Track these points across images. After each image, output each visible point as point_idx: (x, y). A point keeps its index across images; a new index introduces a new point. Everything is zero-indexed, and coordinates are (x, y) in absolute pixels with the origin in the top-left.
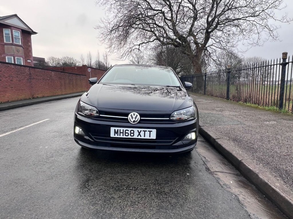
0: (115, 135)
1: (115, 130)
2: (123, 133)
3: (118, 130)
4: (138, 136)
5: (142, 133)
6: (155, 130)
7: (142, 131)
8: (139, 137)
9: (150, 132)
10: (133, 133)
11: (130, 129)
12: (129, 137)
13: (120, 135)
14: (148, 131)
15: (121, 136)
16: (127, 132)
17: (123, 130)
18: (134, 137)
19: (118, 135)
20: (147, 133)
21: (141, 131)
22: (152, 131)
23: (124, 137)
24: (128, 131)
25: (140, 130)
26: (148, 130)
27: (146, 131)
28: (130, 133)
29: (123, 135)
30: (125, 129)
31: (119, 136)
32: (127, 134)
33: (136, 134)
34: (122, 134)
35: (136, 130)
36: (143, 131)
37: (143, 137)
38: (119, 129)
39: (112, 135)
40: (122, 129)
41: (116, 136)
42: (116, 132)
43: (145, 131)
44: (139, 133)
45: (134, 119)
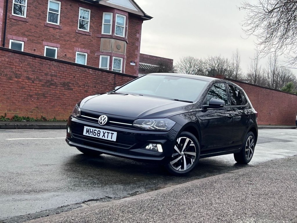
0: (86, 134)
1: (87, 129)
2: (92, 132)
3: (89, 129)
4: (103, 137)
5: (106, 135)
6: (116, 133)
7: (106, 132)
8: (103, 138)
9: (112, 134)
10: (99, 134)
11: (97, 130)
12: (96, 136)
13: (90, 134)
14: (111, 133)
15: (91, 135)
16: (95, 131)
17: (93, 130)
18: (99, 137)
19: (88, 134)
20: (110, 135)
21: (105, 132)
22: (113, 134)
23: (93, 136)
24: (96, 131)
25: (105, 131)
27: (109, 133)
28: (97, 133)
30: (94, 129)
31: (89, 135)
32: (95, 134)
33: (102, 134)
35: (102, 131)
36: (107, 132)
37: (106, 138)
38: (90, 128)
39: (84, 133)
40: (92, 128)
41: (87, 135)
42: (87, 131)
43: (108, 133)
44: (104, 134)
45: (102, 121)
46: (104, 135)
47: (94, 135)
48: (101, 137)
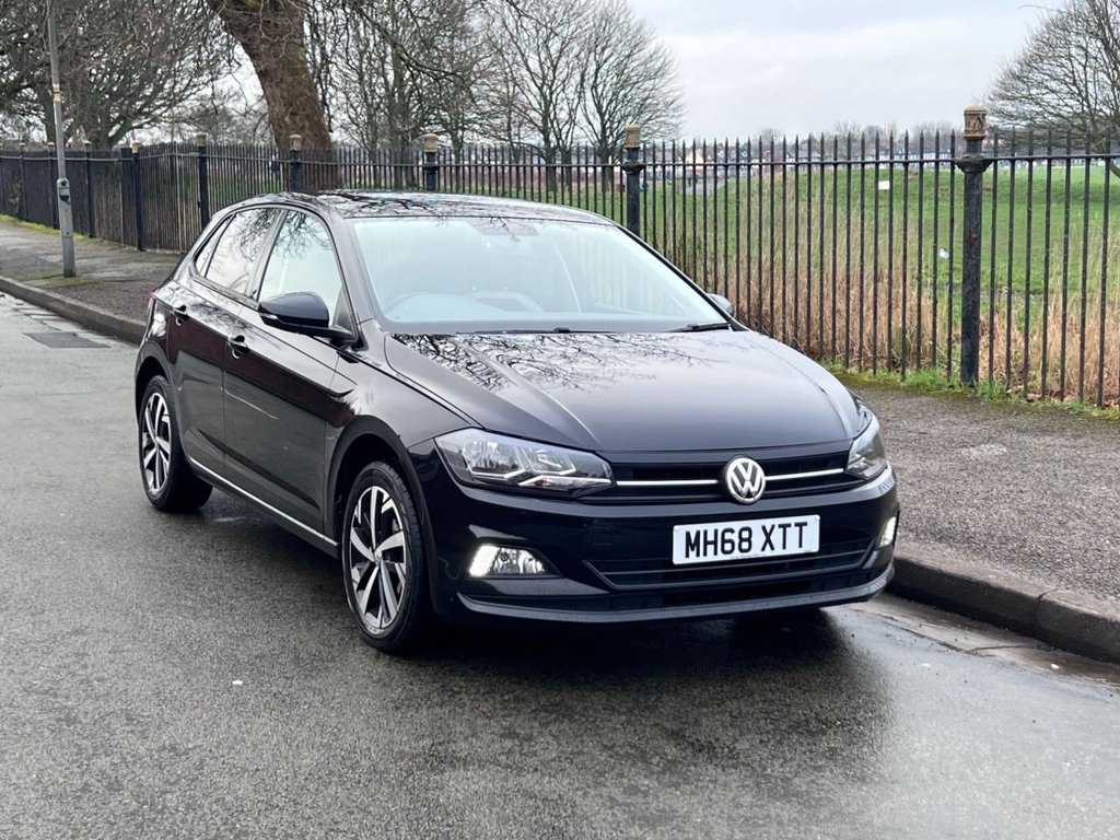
0: (687, 556)
1: (688, 534)
2: (715, 543)
3: (698, 534)
4: (763, 549)
5: (777, 537)
6: (818, 517)
7: (776, 527)
8: (768, 553)
9: (800, 525)
10: (749, 540)
11: (737, 525)
12: (737, 555)
13: (705, 554)
14: (796, 525)
15: (711, 557)
16: (728, 536)
17: (716, 532)
18: (753, 554)
19: (698, 555)
20: (793, 532)
21: (773, 527)
22: (805, 524)
23: (721, 557)
24: (732, 531)
25: (768, 523)
26: (793, 520)
27: (789, 525)
28: (737, 541)
29: (716, 553)
30: (721, 526)
31: (702, 559)
32: (728, 547)
33: (758, 539)
34: (710, 548)
35: (756, 525)
36: (780, 526)
37: (779, 551)
38: (701, 527)
39: (679, 557)
40: (710, 527)
41: (693, 558)
42: (691, 544)
43: (784, 527)
44: (768, 535)
45: (748, 484)
46: (768, 541)
47: (724, 552)
48: (756, 552)
